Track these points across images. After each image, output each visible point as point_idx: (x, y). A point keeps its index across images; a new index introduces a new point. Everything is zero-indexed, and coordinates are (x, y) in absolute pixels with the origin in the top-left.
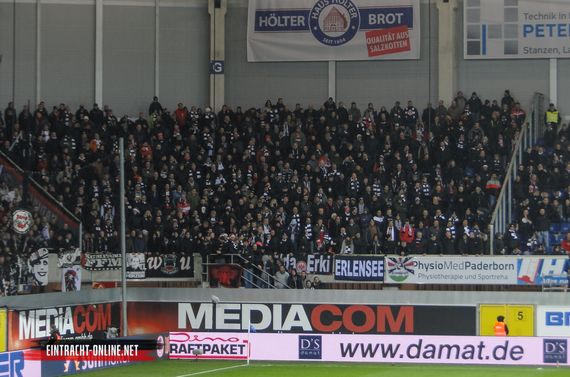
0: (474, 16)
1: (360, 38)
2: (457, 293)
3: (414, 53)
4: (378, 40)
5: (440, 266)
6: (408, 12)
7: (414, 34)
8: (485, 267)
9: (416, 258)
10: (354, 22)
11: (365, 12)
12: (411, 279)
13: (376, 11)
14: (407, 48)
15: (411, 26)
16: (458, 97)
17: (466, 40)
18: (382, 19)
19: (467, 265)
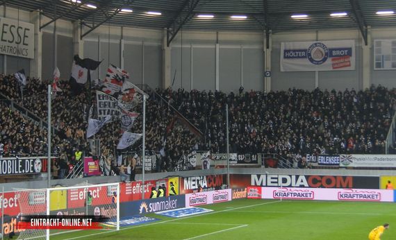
0: (379, 51)
1: (329, 61)
2: (371, 171)
3: (352, 68)
4: (336, 62)
5: (364, 159)
6: (350, 50)
7: (353, 59)
8: (384, 159)
9: (353, 156)
10: (326, 54)
11: (331, 50)
12: (351, 165)
13: (336, 49)
14: (350, 65)
15: (351, 55)
16: (372, 86)
17: (375, 62)
18: (338, 53)
19: (376, 159)
